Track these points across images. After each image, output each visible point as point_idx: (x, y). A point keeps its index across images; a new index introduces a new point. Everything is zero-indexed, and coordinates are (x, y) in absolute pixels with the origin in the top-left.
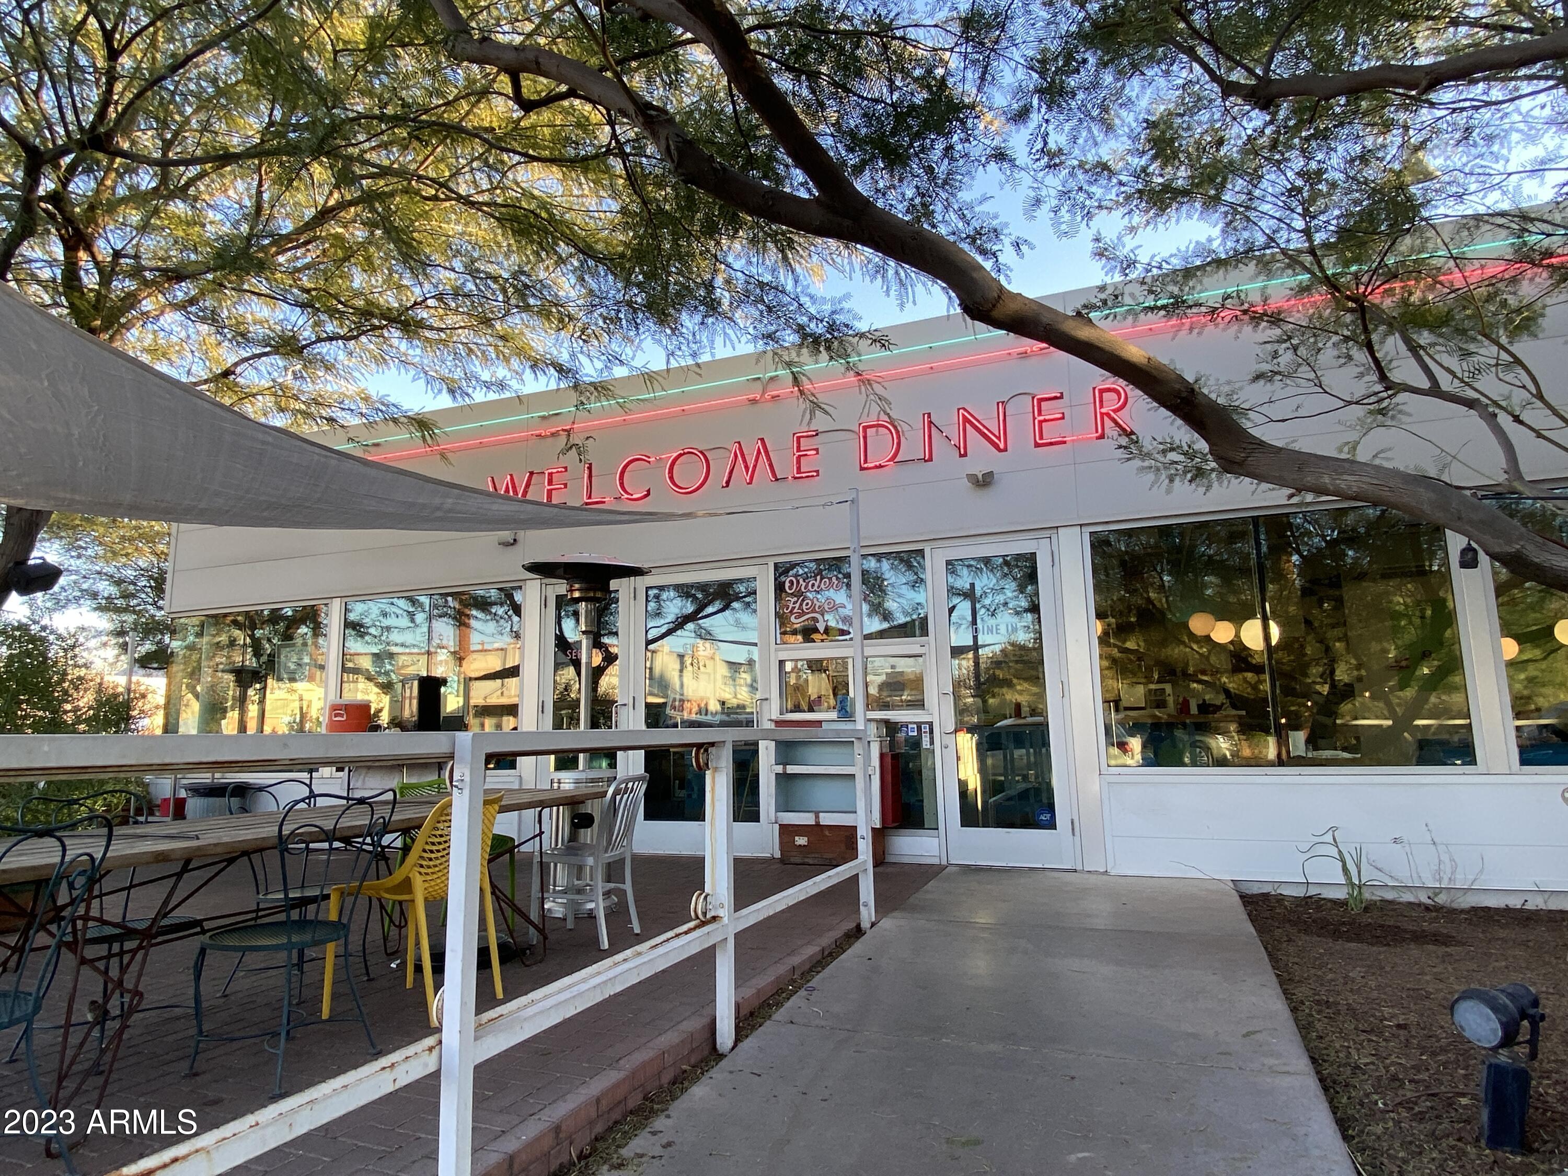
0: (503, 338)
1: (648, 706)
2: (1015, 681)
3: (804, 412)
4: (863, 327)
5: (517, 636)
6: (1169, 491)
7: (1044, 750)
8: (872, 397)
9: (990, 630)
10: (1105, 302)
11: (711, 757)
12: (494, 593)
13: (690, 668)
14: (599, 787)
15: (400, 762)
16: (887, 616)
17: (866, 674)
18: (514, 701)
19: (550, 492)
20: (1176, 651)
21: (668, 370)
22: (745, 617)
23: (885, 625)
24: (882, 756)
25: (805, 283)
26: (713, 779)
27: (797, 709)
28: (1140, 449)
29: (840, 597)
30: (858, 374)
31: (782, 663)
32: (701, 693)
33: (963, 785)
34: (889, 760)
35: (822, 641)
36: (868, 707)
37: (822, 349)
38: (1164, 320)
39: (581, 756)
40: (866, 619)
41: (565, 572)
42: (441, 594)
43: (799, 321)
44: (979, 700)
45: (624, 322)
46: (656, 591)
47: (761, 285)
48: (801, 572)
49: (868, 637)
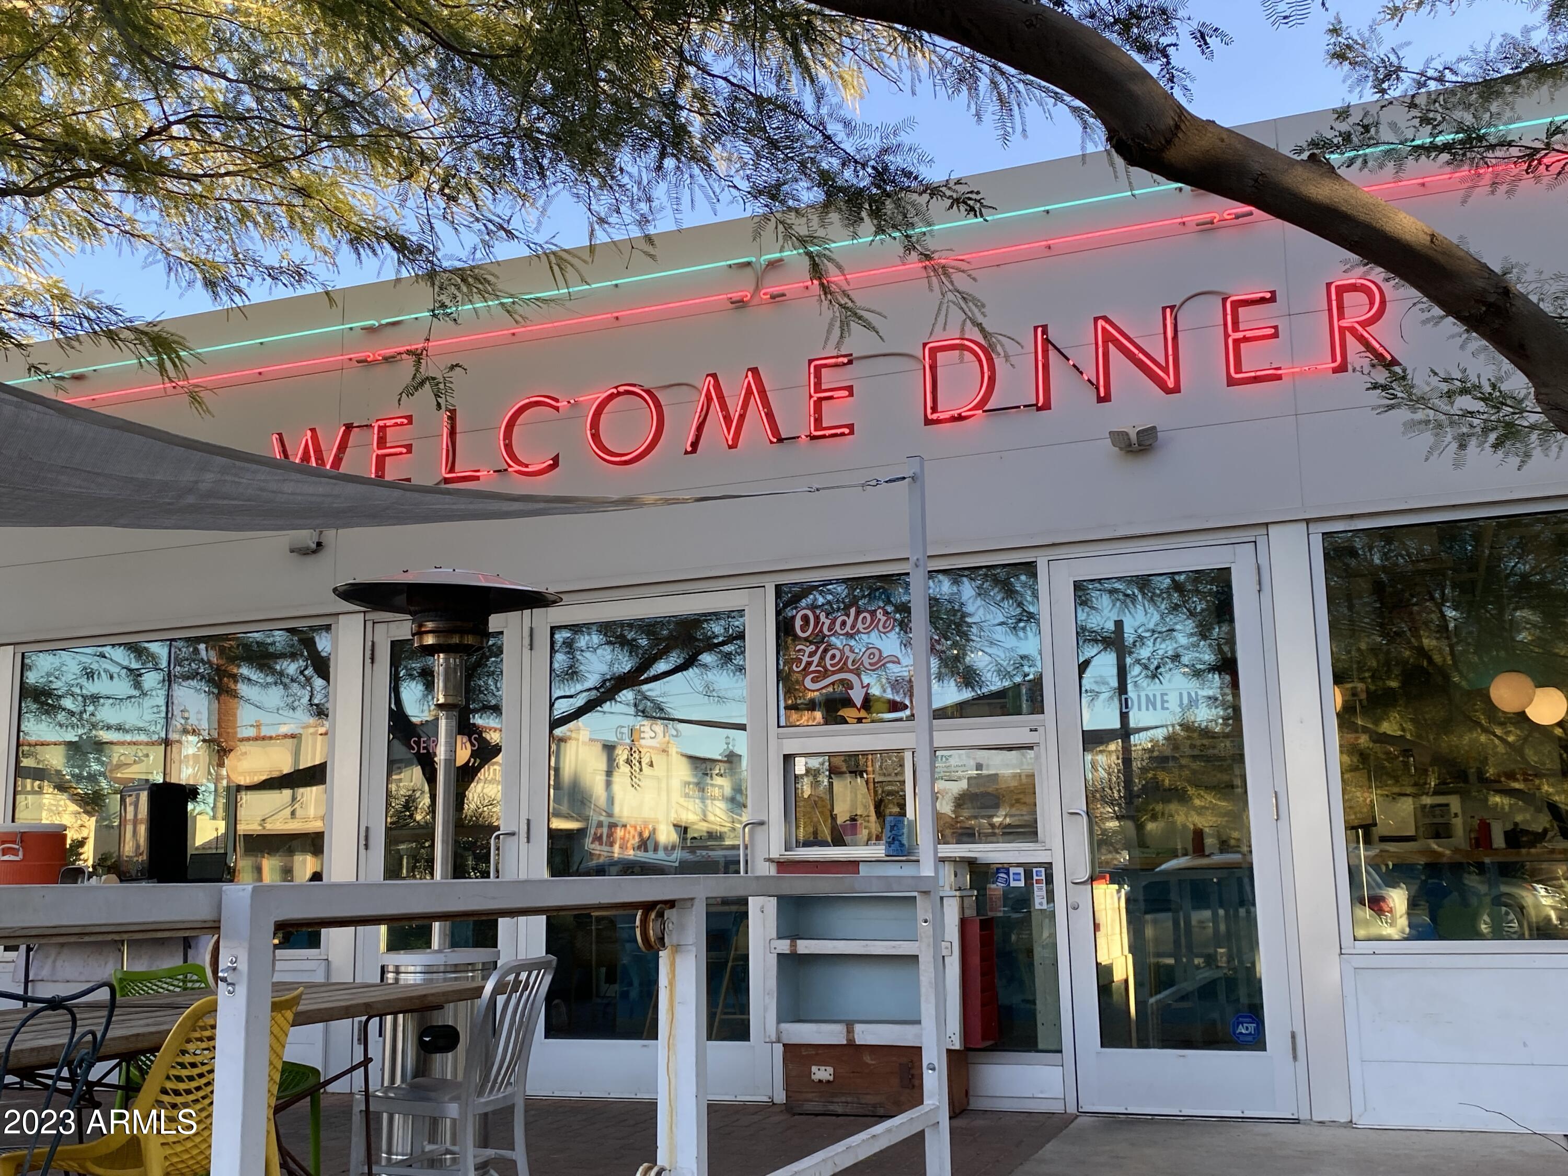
0: (301, 191)
1: (553, 835)
2: (1191, 791)
3: (831, 325)
4: (933, 175)
5: (321, 712)
6: (1458, 464)
7: (1242, 912)
8: (950, 296)
9: (1151, 703)
10: (1347, 137)
11: (669, 926)
12: (280, 639)
13: (625, 769)
14: (469, 980)
15: (117, 937)
16: (969, 677)
17: (933, 780)
18: (315, 826)
19: (381, 460)
20: (1466, 739)
21: (592, 248)
22: (723, 680)
23: (967, 694)
24: (964, 923)
25: (834, 100)
26: (673, 965)
27: (814, 841)
28: (1409, 389)
29: (890, 644)
30: (928, 257)
31: (788, 759)
32: (647, 813)
33: (1104, 973)
34: (975, 930)
35: (860, 720)
36: (942, 838)
37: (864, 214)
38: (1448, 169)
39: (436, 926)
40: (935, 686)
41: (410, 601)
42: (187, 639)
43: (824, 165)
44: (1129, 824)
45: (519, 164)
46: (566, 634)
47: (759, 101)
48: (821, 600)
49: (941, 714)
